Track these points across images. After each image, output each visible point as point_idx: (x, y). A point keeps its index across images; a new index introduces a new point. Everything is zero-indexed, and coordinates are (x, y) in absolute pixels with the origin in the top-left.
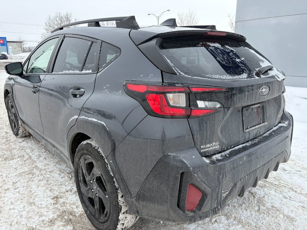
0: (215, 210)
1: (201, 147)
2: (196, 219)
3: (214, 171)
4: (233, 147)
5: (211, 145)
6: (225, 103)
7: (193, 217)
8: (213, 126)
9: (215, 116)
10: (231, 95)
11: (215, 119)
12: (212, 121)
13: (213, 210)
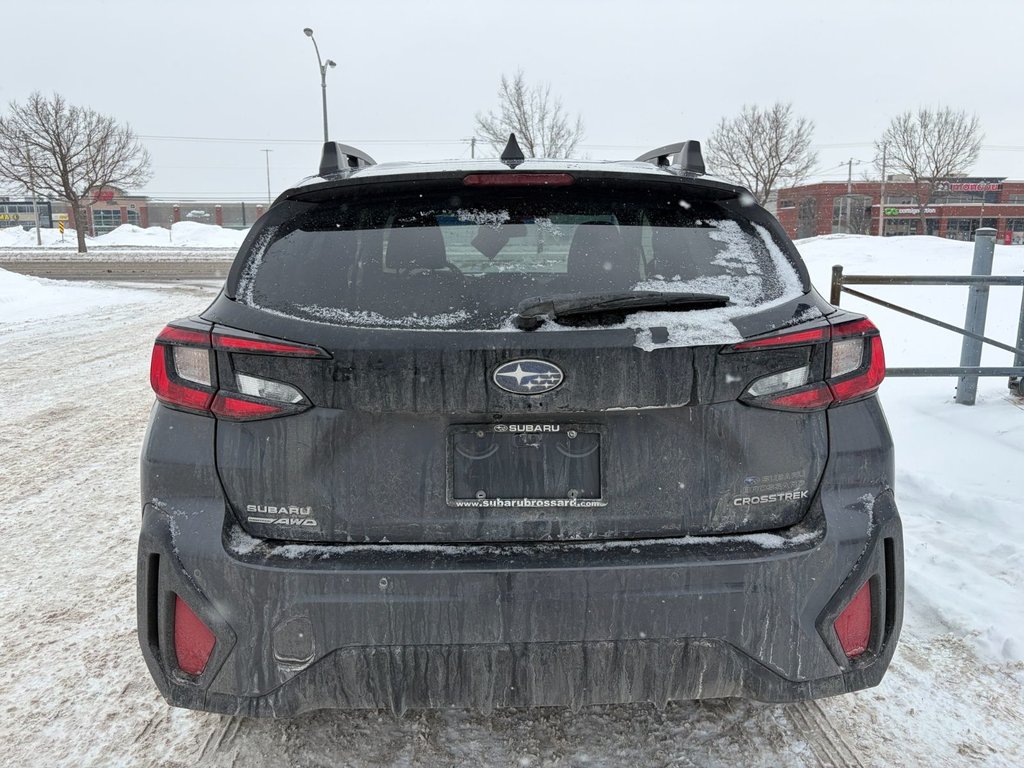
0: (258, 704)
1: (249, 506)
2: (191, 700)
3: (241, 581)
4: (384, 541)
5: (280, 511)
6: (314, 394)
7: (185, 691)
8: (282, 455)
9: (285, 427)
10: (336, 371)
11: (286, 435)
12: (279, 438)
13: (251, 701)
